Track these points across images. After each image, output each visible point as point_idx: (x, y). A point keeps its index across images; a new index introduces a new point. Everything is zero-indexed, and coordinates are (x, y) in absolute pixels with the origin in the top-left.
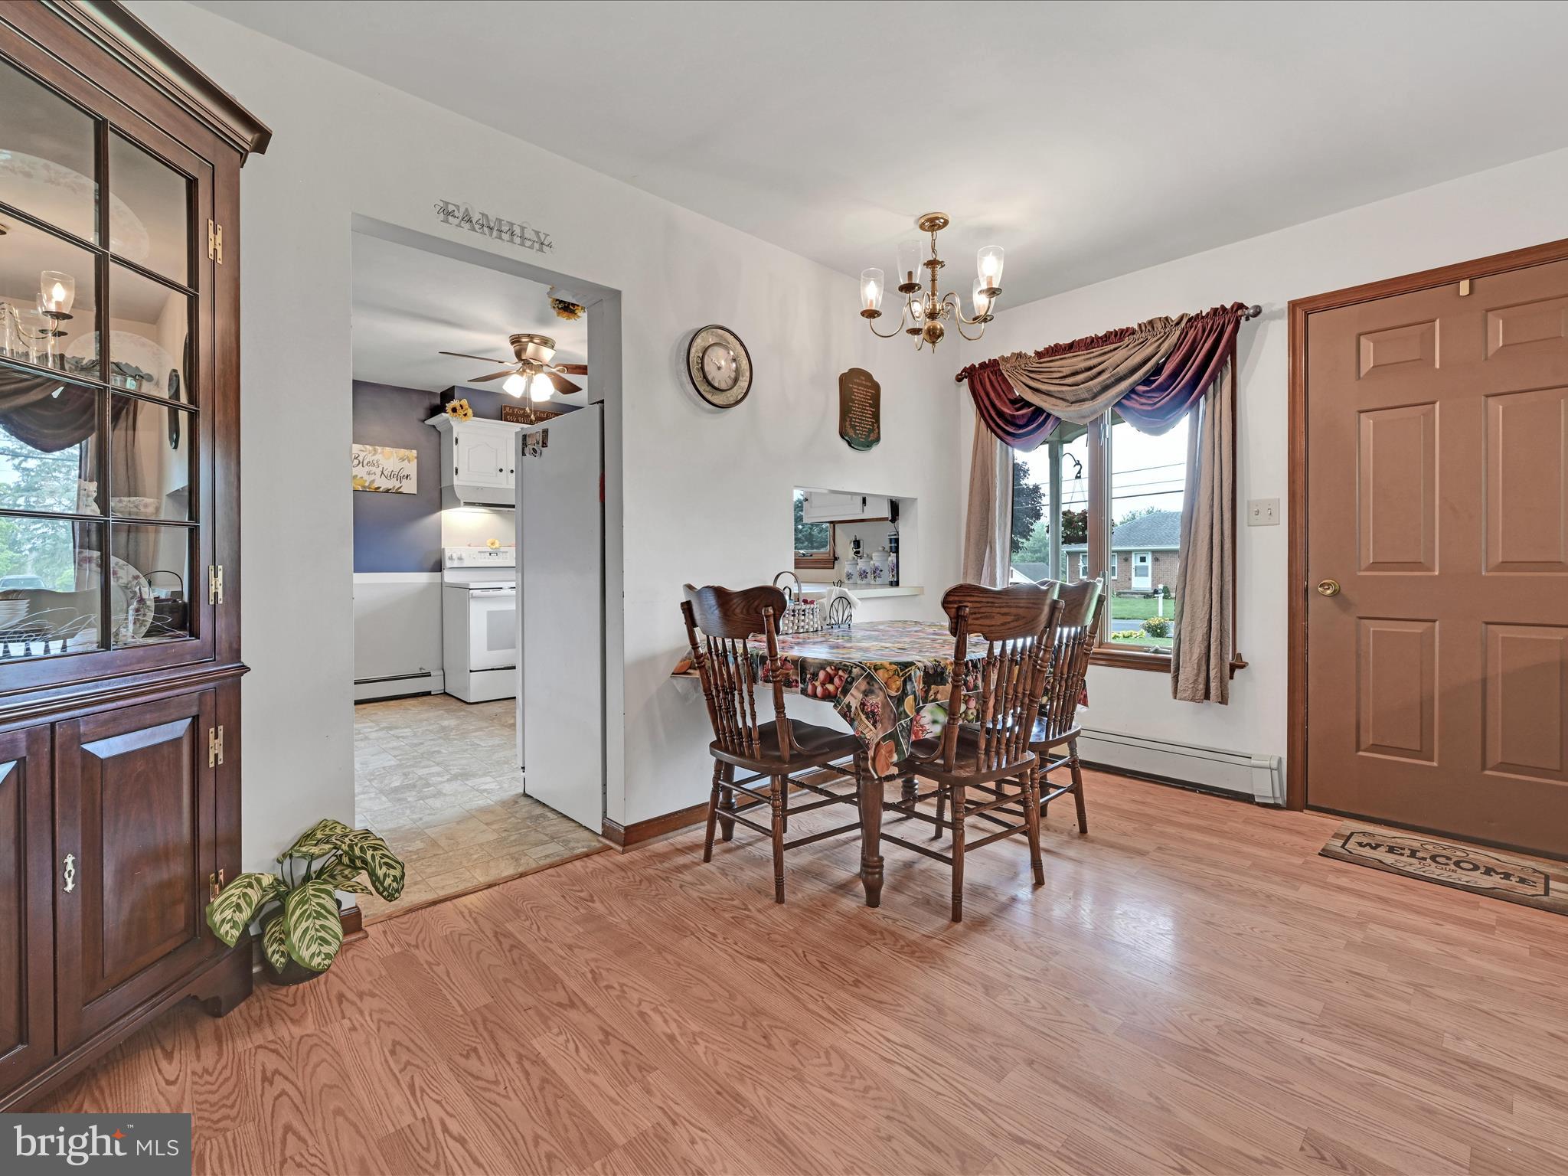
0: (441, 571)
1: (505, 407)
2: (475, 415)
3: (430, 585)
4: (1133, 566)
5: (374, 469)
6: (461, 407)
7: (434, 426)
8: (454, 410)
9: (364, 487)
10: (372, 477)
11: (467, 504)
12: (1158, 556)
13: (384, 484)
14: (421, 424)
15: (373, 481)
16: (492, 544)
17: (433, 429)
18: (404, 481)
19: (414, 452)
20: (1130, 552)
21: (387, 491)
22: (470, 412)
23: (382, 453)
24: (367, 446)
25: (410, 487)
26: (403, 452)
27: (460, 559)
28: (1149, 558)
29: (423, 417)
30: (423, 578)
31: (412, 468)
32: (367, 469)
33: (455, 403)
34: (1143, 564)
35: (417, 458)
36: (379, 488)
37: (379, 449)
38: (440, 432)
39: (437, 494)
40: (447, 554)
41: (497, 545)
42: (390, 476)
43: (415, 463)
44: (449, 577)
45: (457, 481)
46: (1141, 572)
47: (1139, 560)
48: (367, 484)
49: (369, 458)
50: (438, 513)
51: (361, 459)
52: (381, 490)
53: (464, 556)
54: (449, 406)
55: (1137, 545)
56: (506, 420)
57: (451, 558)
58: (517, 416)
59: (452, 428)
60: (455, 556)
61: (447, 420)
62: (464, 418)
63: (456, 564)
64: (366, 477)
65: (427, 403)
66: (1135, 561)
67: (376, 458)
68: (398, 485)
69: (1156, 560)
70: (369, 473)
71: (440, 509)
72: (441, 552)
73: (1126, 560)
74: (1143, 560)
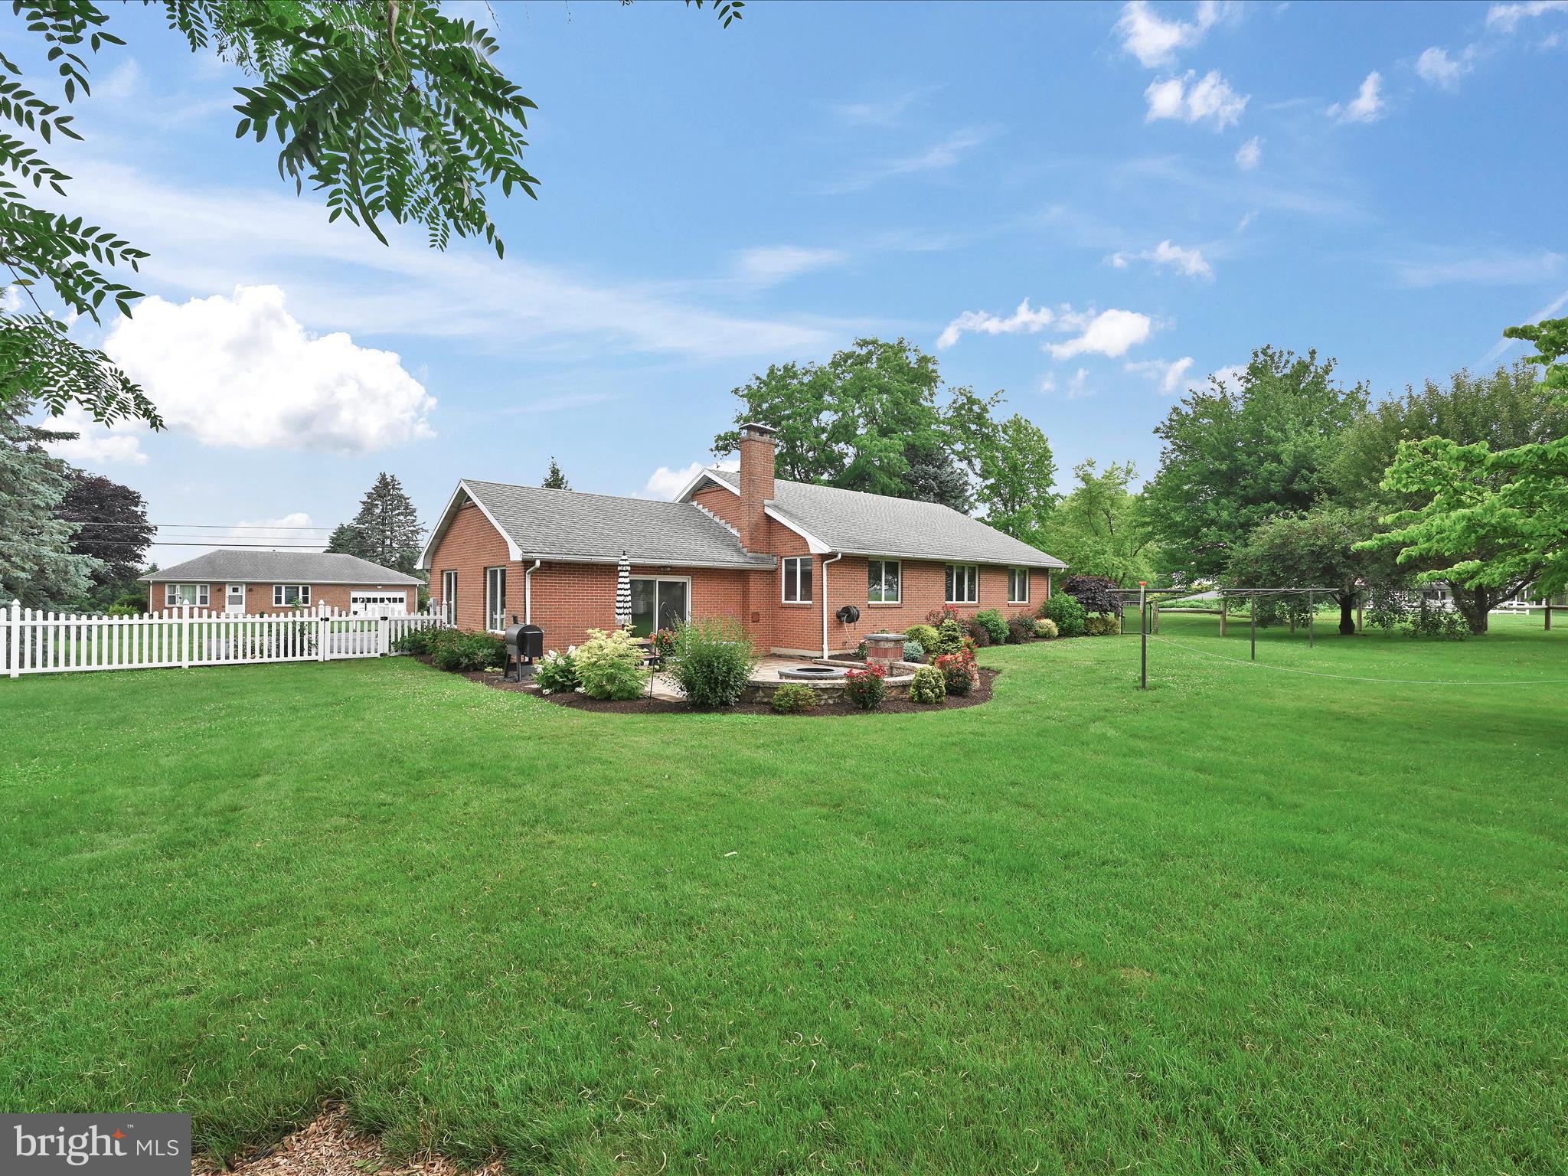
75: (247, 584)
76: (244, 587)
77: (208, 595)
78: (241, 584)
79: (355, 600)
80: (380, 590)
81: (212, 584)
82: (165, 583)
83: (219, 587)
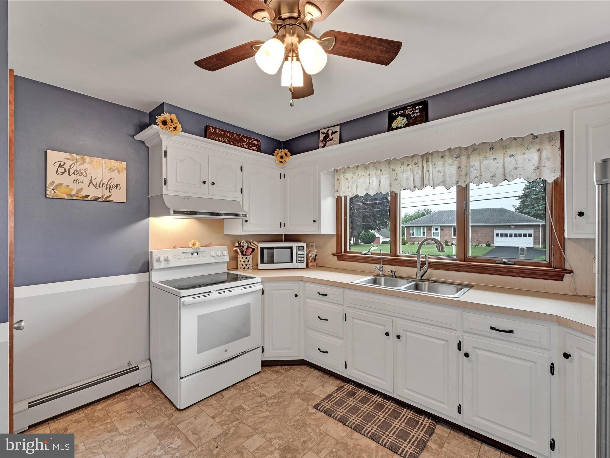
0: (148, 271)
1: (209, 126)
2: (183, 131)
3: (139, 285)
4: (433, 232)
5: (81, 178)
6: (172, 121)
7: (143, 142)
8: (165, 123)
9: (71, 195)
10: (80, 186)
11: (176, 213)
12: (443, 228)
13: (93, 193)
14: (130, 138)
15: (81, 189)
16: (194, 245)
17: (142, 144)
18: (114, 190)
19: (124, 164)
20: (431, 227)
21: (96, 199)
22: (179, 127)
23: (91, 163)
24: (75, 155)
25: (120, 196)
26: (113, 163)
27: (167, 260)
28: (439, 229)
29: (132, 132)
30: (131, 279)
31: (121, 179)
32: (73, 177)
33: (166, 116)
34: (437, 231)
35: (127, 169)
36: (87, 196)
37: (88, 159)
38: (148, 148)
39: (146, 203)
40: (155, 256)
41: (197, 245)
42: (99, 186)
43: (124, 174)
44: (157, 277)
45: (166, 191)
46: (436, 234)
47: (435, 229)
48: (73, 193)
49: (77, 167)
50: (146, 220)
51: (67, 167)
52: (89, 198)
53: (170, 258)
54: (160, 118)
55: (434, 223)
56: (210, 138)
57: (158, 260)
58: (219, 135)
59: (161, 141)
60: (162, 259)
61: (157, 134)
62: (174, 132)
63: (163, 265)
64: (72, 186)
65: (136, 120)
66: (433, 230)
67: (84, 167)
68: (107, 194)
69: (442, 230)
70: (76, 182)
71: (148, 216)
72: (149, 254)
73: (430, 230)
74: (437, 230)
75: (441, 226)
76: (439, 228)
77: (426, 232)
78: (438, 226)
79: (497, 235)
80: (512, 229)
81: (427, 227)
82: (410, 227)
83: (430, 228)
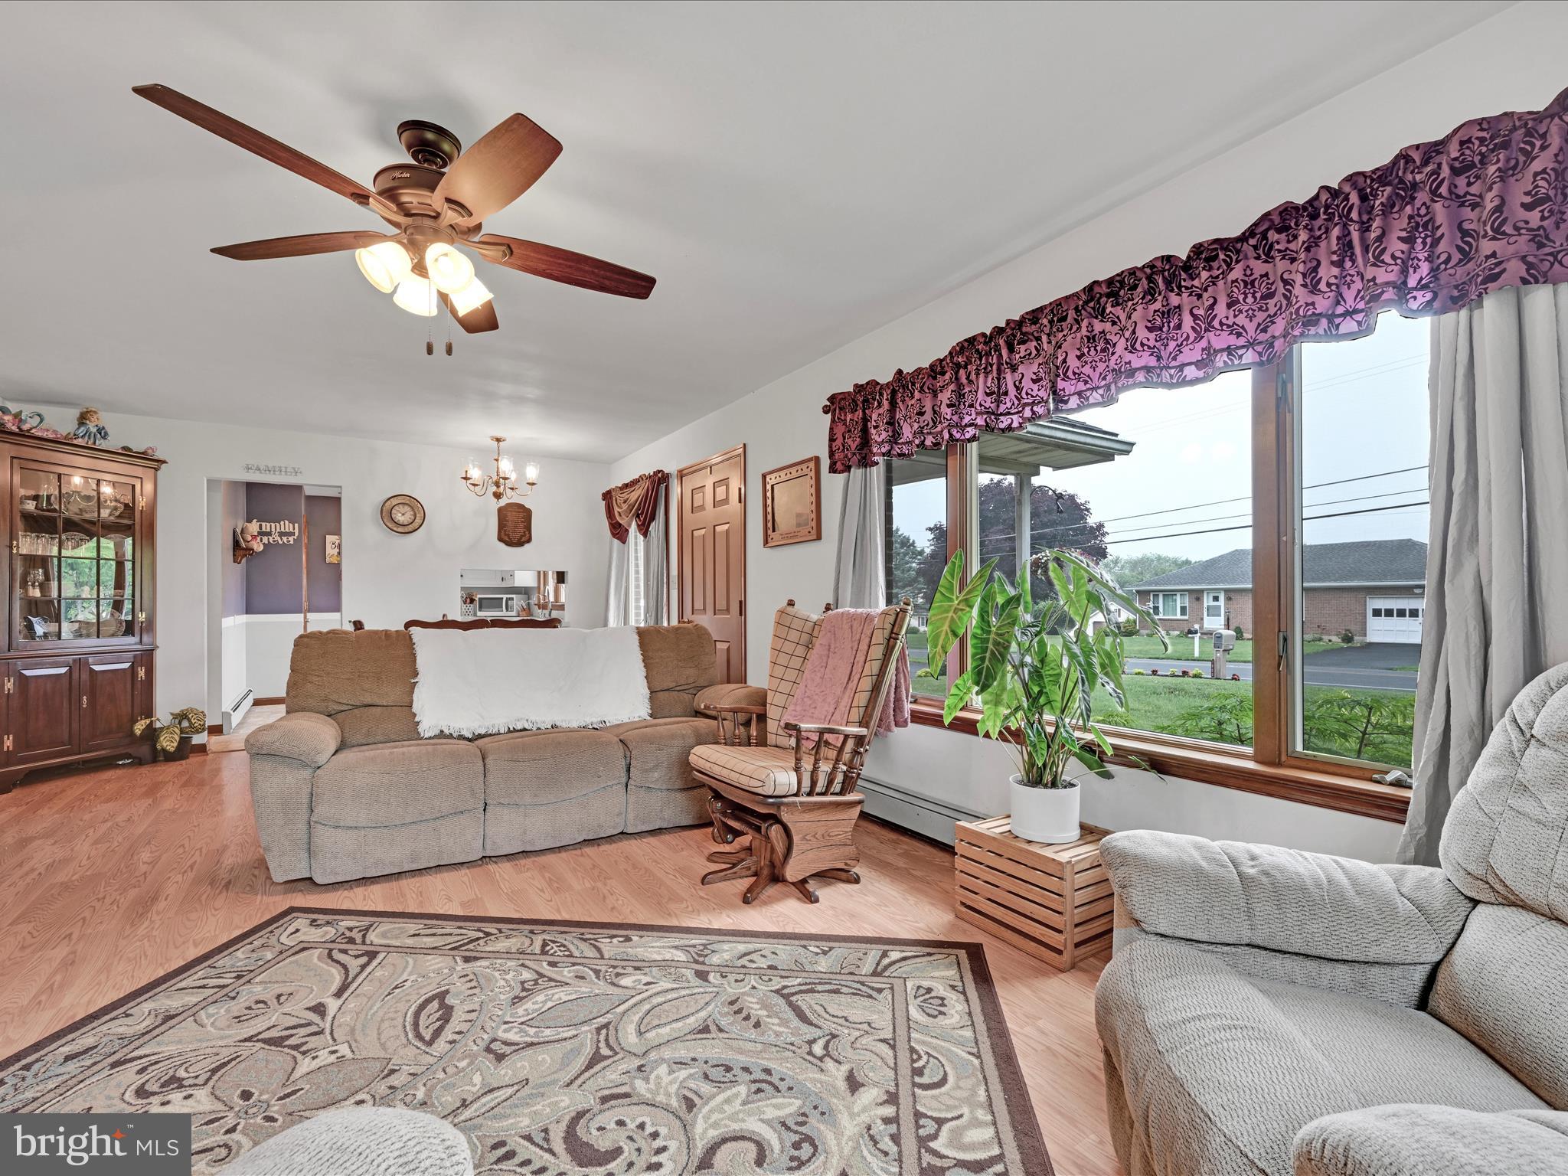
4: (1205, 605)
12: (1231, 595)
20: (1202, 591)
28: (1222, 597)
34: (1216, 603)
46: (1213, 612)
47: (1211, 599)
55: (1209, 584)
66: (1208, 601)
69: (1229, 599)
73: (1198, 599)
74: (1216, 599)
75: (1226, 591)
76: (1223, 594)
77: (1187, 605)
78: (1219, 590)
79: (1377, 613)
80: (1417, 596)
81: (1190, 591)
82: (1149, 592)
83: (1197, 596)
